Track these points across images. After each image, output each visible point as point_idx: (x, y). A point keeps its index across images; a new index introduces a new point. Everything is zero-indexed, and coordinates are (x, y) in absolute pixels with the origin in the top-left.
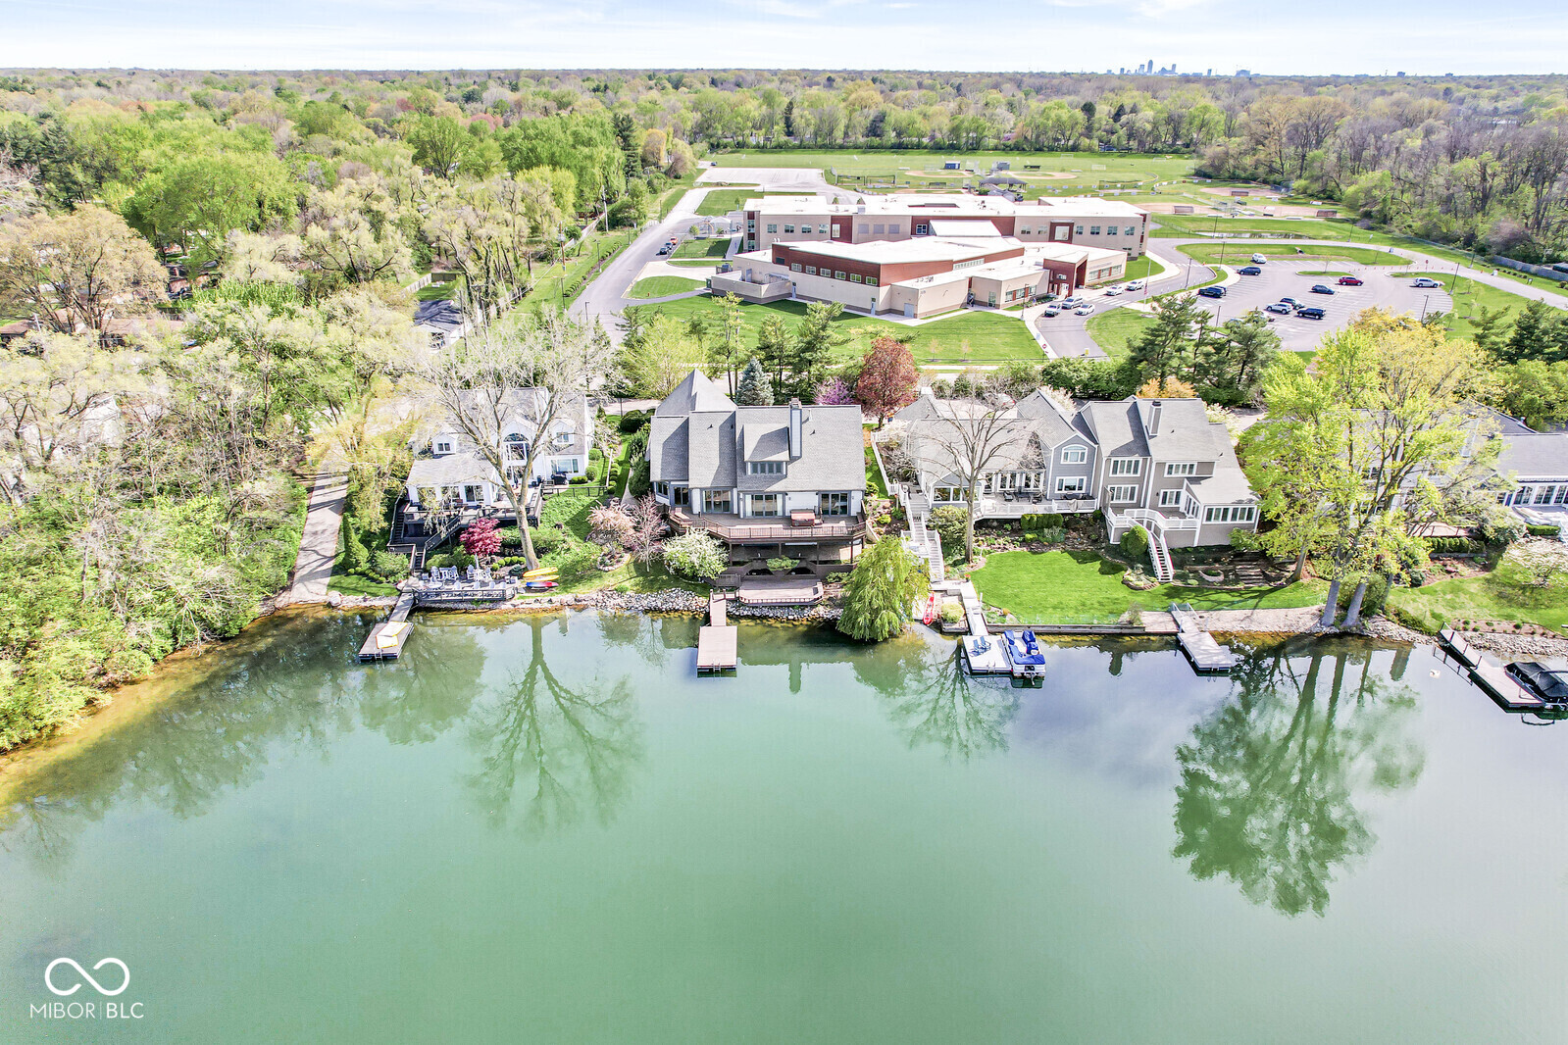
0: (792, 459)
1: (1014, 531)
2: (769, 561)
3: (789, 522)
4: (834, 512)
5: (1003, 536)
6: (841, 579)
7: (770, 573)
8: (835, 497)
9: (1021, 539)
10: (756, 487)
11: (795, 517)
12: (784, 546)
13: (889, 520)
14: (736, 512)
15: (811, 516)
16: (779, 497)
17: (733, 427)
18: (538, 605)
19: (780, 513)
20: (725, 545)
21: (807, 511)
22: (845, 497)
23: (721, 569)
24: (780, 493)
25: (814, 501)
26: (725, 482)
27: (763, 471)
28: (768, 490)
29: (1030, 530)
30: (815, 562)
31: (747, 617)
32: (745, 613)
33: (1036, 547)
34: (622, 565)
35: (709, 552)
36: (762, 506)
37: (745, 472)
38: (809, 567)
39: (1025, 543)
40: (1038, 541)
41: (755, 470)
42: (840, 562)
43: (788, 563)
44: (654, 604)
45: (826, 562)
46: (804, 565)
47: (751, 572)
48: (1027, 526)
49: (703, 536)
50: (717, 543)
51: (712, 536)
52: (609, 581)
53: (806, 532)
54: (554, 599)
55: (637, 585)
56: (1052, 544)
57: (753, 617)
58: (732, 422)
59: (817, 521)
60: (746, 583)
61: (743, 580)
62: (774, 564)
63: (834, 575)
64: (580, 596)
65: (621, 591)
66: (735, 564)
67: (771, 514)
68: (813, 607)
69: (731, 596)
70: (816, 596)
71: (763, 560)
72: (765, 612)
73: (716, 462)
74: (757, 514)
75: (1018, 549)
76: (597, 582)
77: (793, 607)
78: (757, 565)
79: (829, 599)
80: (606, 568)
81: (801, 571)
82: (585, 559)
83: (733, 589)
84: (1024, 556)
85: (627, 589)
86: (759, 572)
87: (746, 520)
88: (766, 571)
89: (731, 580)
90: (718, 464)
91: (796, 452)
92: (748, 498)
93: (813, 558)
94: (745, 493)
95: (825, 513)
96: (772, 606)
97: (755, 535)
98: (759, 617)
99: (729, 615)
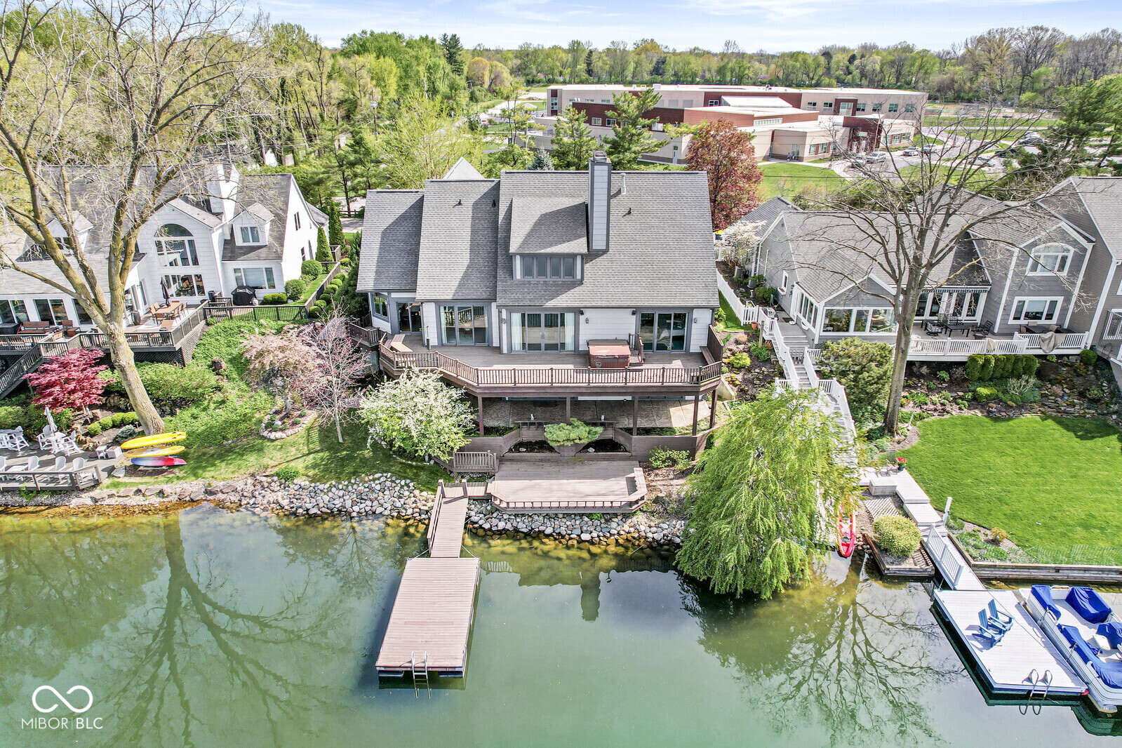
0: (591, 255)
1: (955, 383)
2: (548, 428)
3: (586, 360)
4: (661, 347)
5: (939, 390)
6: (674, 462)
7: (551, 449)
8: (664, 318)
9: (969, 395)
10: (527, 299)
11: (596, 351)
12: (576, 403)
13: (748, 362)
14: (496, 344)
15: (625, 350)
16: (569, 318)
17: (495, 204)
18: (139, 500)
19: (570, 345)
20: (469, 397)
21: (616, 342)
22: (681, 318)
23: (459, 441)
24: (570, 309)
25: (629, 325)
26: (478, 291)
27: (542, 272)
28: (550, 304)
29: (982, 381)
30: (629, 431)
31: (502, 533)
32: (501, 525)
33: (999, 410)
34: (300, 430)
35: (439, 411)
36: (540, 335)
37: (511, 272)
38: (621, 439)
39: (976, 401)
40: (998, 400)
41: (527, 271)
42: (671, 430)
43: (582, 433)
44: (338, 503)
45: (647, 431)
46: (610, 434)
47: (517, 447)
48: (977, 375)
49: (430, 382)
50: (455, 394)
51: (448, 382)
52: (273, 458)
53: (614, 379)
54: (168, 489)
55: (315, 466)
56: (1023, 405)
57: (515, 534)
58: (493, 198)
59: (633, 360)
60: (507, 467)
61: (502, 460)
62: (556, 433)
63: (663, 455)
64: (218, 484)
65: (286, 477)
66: (489, 431)
67: (555, 348)
68: (626, 516)
69: (477, 490)
70: (633, 498)
71: (540, 425)
72: (538, 524)
73: (465, 259)
74: (531, 347)
75: (967, 413)
76: (252, 458)
77: (589, 515)
78: (528, 435)
79: (657, 500)
80: (273, 435)
81: (605, 446)
82: (245, 418)
83: (484, 477)
84: (980, 424)
85: (296, 474)
86: (531, 446)
87: (512, 356)
88: (543, 446)
89: (477, 463)
90: (466, 262)
91: (598, 244)
92: (516, 318)
93: (627, 422)
94: (511, 309)
95: (646, 349)
96: (551, 515)
97: (523, 381)
98: (526, 535)
99: (472, 530)
